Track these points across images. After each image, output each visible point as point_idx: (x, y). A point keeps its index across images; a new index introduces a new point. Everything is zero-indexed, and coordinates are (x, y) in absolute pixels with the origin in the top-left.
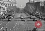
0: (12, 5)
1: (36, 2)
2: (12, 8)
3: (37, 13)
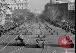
0: (21, 8)
1: (62, 3)
2: (22, 14)
3: (64, 21)
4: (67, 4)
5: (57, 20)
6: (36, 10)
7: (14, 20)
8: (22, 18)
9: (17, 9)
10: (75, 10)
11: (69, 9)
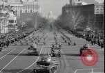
1: (86, 4)
2: (30, 19)
3: (89, 29)
4: (93, 5)
5: (79, 27)
6: (49, 14)
7: (19, 27)
8: (30, 25)
9: (23, 12)
10: (103, 13)
11: (96, 12)
